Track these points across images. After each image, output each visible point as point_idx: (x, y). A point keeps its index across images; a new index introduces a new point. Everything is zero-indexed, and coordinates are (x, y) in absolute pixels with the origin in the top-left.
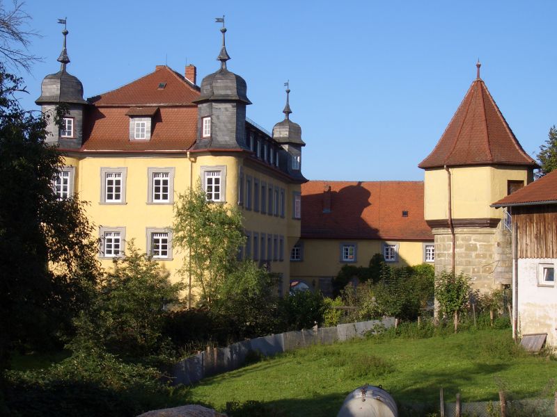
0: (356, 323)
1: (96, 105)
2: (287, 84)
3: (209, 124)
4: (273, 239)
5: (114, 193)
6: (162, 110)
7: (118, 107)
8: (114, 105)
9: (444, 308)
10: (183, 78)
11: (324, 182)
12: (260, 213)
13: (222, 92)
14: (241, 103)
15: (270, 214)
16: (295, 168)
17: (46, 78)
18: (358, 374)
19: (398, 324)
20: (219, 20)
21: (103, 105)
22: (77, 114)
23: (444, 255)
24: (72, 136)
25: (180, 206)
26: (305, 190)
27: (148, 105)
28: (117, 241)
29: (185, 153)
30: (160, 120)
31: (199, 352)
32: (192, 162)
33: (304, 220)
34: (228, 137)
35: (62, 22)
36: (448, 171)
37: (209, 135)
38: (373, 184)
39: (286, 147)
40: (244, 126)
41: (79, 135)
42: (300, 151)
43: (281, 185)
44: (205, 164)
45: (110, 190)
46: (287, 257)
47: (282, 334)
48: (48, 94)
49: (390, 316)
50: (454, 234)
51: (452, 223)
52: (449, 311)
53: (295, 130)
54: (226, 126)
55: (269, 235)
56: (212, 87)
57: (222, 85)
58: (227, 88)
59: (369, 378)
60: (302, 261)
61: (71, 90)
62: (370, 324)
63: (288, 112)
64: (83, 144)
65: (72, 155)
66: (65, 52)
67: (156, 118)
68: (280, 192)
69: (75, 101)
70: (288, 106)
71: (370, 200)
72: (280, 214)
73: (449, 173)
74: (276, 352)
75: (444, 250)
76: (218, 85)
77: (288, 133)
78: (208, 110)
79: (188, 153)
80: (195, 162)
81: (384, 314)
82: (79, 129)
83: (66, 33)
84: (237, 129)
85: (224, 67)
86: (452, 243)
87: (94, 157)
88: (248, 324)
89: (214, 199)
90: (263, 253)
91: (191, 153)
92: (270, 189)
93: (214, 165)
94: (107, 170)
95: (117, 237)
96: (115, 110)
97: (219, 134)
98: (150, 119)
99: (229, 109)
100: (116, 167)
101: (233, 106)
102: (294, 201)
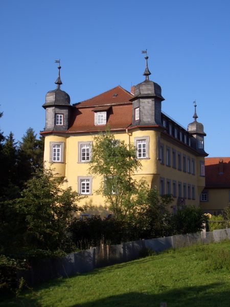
0: (227, 229)
1: (77, 107)
2: (195, 102)
3: (138, 112)
5: (86, 156)
6: (113, 108)
7: (87, 108)
8: (87, 106)
10: (129, 93)
11: (219, 158)
12: (177, 170)
13: (146, 93)
14: (158, 99)
15: (185, 171)
16: (200, 148)
17: (48, 93)
20: (143, 52)
21: (80, 107)
22: (65, 112)
24: (62, 124)
26: (209, 162)
27: (105, 105)
28: (88, 184)
29: (125, 130)
30: (112, 113)
32: (130, 135)
33: (207, 177)
34: (149, 119)
35: (57, 62)
37: (139, 119)
39: (195, 136)
41: (66, 123)
42: (203, 138)
43: (192, 156)
44: (137, 136)
45: (84, 154)
47: (172, 237)
48: (49, 102)
53: (200, 126)
54: (148, 113)
55: (184, 183)
56: (139, 90)
57: (145, 88)
58: (148, 90)
60: (208, 201)
61: (62, 98)
63: (196, 117)
64: (68, 129)
65: (63, 135)
66: (59, 78)
67: (109, 112)
68: (191, 161)
69: (64, 104)
70: (195, 114)
72: (192, 172)
76: (143, 88)
77: (195, 128)
78: (138, 103)
80: (131, 135)
82: (65, 120)
83: (60, 68)
84: (155, 114)
85: (147, 79)
87: (74, 136)
88: (145, 229)
89: (142, 157)
90: (180, 194)
91: (128, 130)
92: (184, 158)
93: (142, 136)
94: (82, 143)
95: (88, 182)
96: (88, 109)
97: (144, 117)
98: (106, 112)
99: (150, 102)
100: (86, 141)
101: (153, 101)
102: (200, 166)
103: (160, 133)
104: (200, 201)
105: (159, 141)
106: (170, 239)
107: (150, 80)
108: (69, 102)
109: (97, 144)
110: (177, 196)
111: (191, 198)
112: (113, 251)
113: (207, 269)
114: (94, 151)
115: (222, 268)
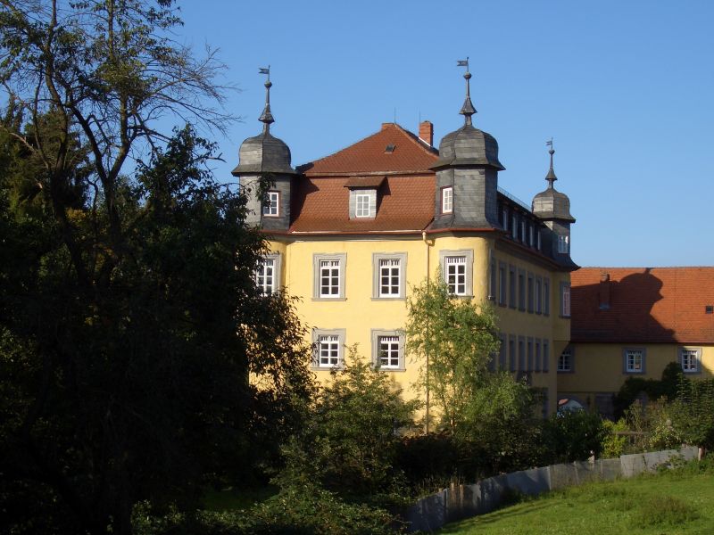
0: (646, 453)
1: (307, 175)
2: (550, 143)
3: (449, 196)
4: (534, 343)
5: (330, 286)
6: (390, 180)
7: (332, 177)
8: (330, 175)
10: (416, 138)
11: (601, 269)
12: (517, 310)
13: (467, 156)
14: (492, 168)
15: (531, 311)
16: (561, 251)
17: (245, 142)
18: (649, 520)
19: (702, 456)
20: (461, 64)
21: (315, 174)
22: (284, 186)
24: (277, 214)
25: (415, 302)
26: (576, 280)
27: (372, 173)
28: (335, 346)
29: (420, 235)
30: (388, 193)
31: (440, 490)
32: (429, 245)
34: (474, 213)
35: (264, 71)
37: (451, 211)
38: (665, 271)
39: (550, 225)
40: (496, 198)
41: (286, 213)
42: (569, 229)
43: (545, 273)
44: (445, 248)
45: (325, 282)
46: (553, 365)
47: (548, 468)
48: (247, 163)
49: (691, 445)
53: (562, 202)
54: (472, 199)
55: (529, 338)
56: (453, 149)
57: (466, 145)
58: (472, 149)
59: (665, 527)
60: (572, 372)
61: (276, 156)
62: (665, 456)
63: (552, 178)
64: (290, 225)
65: (279, 238)
66: (268, 109)
67: (383, 190)
68: (543, 283)
69: (281, 171)
70: (552, 172)
71: (662, 292)
72: (543, 309)
74: (539, 491)
76: (461, 146)
77: (552, 207)
78: (449, 178)
79: (424, 234)
80: (433, 245)
81: (683, 442)
82: (285, 205)
83: (269, 86)
84: (486, 202)
85: (469, 123)
87: (305, 241)
88: (503, 453)
89: (457, 293)
90: (521, 363)
91: (428, 234)
92: (530, 279)
93: (457, 248)
94: (322, 257)
95: (334, 342)
96: (331, 181)
97: (463, 208)
98: (375, 191)
99: (476, 177)
100: (333, 253)
101: (481, 173)
102: (561, 295)
104: (558, 372)
106: (546, 472)
107: (475, 126)
108: (289, 158)
109: (418, 300)
110: (517, 368)
111: (542, 368)
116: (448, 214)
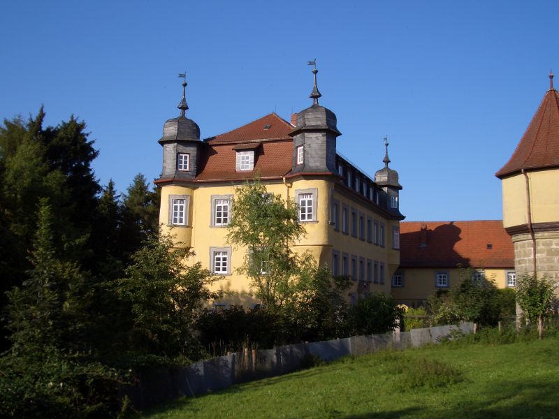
0: (431, 328)
1: (210, 143)
2: (386, 139)
3: (302, 152)
4: (373, 263)
5: (222, 217)
6: (264, 145)
8: (224, 143)
9: (527, 313)
10: (289, 124)
11: (422, 222)
12: (358, 239)
13: (313, 123)
14: (331, 133)
15: (370, 242)
16: (393, 207)
17: (167, 122)
18: (410, 384)
19: (477, 330)
20: (311, 63)
21: (215, 143)
22: (193, 150)
23: (524, 261)
24: (188, 169)
26: (405, 226)
27: (253, 141)
28: (225, 259)
29: (282, 179)
30: (263, 154)
31: (228, 353)
32: (289, 187)
33: (403, 251)
34: (318, 163)
35: (181, 76)
36: (526, 175)
37: (302, 162)
39: (385, 189)
41: (194, 168)
42: (398, 192)
43: (381, 220)
44: (299, 188)
45: (219, 214)
47: (349, 339)
48: (168, 135)
49: (469, 321)
50: (534, 239)
51: (532, 229)
52: (532, 315)
53: (393, 175)
54: (317, 154)
55: (368, 260)
56: (304, 119)
57: (313, 116)
58: (317, 119)
61: (187, 130)
62: (447, 330)
63: (387, 161)
64: (196, 176)
65: (188, 185)
66: (184, 100)
67: (259, 151)
68: (379, 226)
69: (190, 139)
70: (387, 157)
71: (461, 236)
72: (380, 242)
73: (527, 177)
74: (342, 354)
75: (525, 256)
76: (310, 117)
77: (386, 178)
78: (301, 139)
79: (284, 179)
80: (291, 187)
81: (461, 319)
82: (193, 163)
83: (185, 85)
84: (327, 156)
85: (316, 103)
86: (532, 249)
87: (206, 186)
89: (306, 220)
90: (362, 275)
91: (287, 179)
92: (369, 221)
93: (307, 188)
94: (217, 198)
95: (224, 256)
96: (226, 147)
97: (311, 160)
98: (253, 152)
99: (320, 138)
100: (224, 194)
101: (323, 136)
102: (393, 235)
103: (333, 184)
104: (392, 287)
105: (332, 196)
106: (347, 342)
107: (320, 105)
108: (198, 136)
109: (240, 198)
110: (358, 277)
111: (379, 281)
112: (261, 358)
113: (401, 387)
114: (235, 209)
115: (422, 385)
116: (301, 164)
